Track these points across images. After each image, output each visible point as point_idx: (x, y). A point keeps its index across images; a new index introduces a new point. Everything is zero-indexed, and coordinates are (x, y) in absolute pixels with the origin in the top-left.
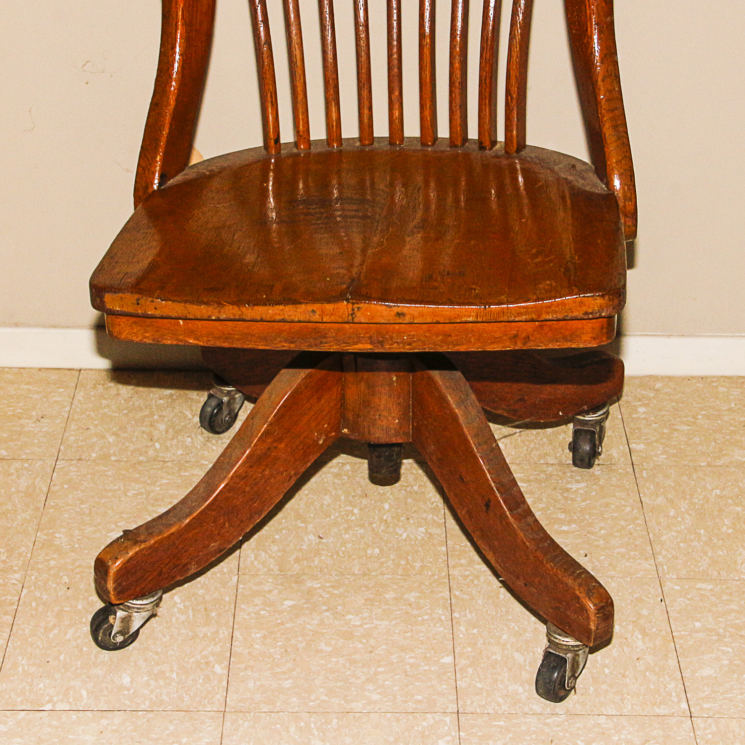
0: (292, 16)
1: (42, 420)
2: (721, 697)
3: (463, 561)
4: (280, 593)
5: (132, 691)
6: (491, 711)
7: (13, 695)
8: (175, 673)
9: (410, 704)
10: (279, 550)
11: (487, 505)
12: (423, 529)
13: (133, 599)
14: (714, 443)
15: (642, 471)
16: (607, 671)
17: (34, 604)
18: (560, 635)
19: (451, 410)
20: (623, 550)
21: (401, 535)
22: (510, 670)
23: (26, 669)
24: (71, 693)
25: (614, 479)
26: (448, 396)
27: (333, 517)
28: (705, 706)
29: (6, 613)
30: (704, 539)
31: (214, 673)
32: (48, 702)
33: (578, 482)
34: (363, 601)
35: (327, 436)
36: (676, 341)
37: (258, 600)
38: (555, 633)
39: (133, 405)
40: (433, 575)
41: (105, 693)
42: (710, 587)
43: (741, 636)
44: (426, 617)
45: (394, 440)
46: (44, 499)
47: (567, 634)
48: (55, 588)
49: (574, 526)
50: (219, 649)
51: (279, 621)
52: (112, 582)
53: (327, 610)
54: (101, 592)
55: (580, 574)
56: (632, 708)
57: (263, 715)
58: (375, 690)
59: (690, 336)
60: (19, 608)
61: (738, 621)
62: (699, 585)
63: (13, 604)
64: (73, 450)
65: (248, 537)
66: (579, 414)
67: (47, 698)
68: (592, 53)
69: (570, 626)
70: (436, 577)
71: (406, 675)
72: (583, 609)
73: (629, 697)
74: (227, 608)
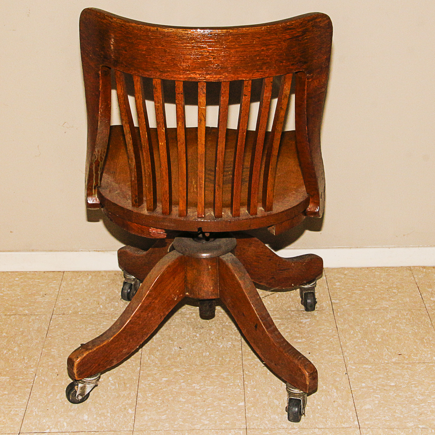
1: (45, 296)
2: (374, 418)
3: (250, 358)
4: (160, 374)
5: (88, 422)
6: (263, 428)
7: (30, 425)
8: (109, 414)
9: (223, 425)
10: (160, 355)
11: (256, 327)
12: (230, 343)
13: (86, 378)
14: (373, 299)
15: (337, 313)
16: (319, 407)
17: (41, 383)
18: (292, 388)
19: (238, 282)
20: (328, 350)
21: (220, 346)
22: (272, 408)
23: (37, 413)
24: (59, 424)
25: (324, 317)
26: (236, 275)
27: (186, 338)
28: (367, 423)
29: (27, 387)
30: (367, 344)
31: (128, 413)
32: (48, 428)
33: (306, 318)
34: (201, 377)
35: (178, 296)
36: (353, 250)
37: (149, 378)
38: (290, 387)
39: (90, 288)
40: (235, 364)
41: (75, 423)
42: (370, 367)
43: (385, 389)
44: (231, 384)
45: (211, 298)
46: (46, 333)
47: (296, 388)
48: (51, 375)
49: (304, 339)
50: (131, 401)
51: (160, 388)
52: (76, 369)
53: (183, 382)
54: (71, 375)
55: (301, 358)
56: (331, 425)
57: (152, 432)
58: (206, 419)
59: (360, 248)
60: (34, 385)
61: (383, 383)
62: (365, 366)
63: (31, 383)
64: (60, 309)
65: (141, 346)
66: (302, 285)
67: (47, 427)
69: (297, 384)
70: (236, 365)
71: (221, 412)
72: (303, 375)
73: (330, 419)
74: (135, 382)
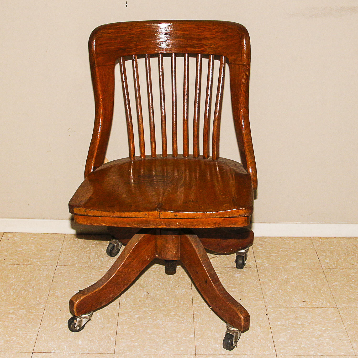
0: (139, 113)
1: (52, 252)
2: (287, 348)
3: (198, 301)
4: (134, 313)
5: (82, 346)
6: (207, 354)
7: (41, 347)
8: (97, 340)
9: (179, 351)
10: (134, 298)
11: (206, 282)
12: (184, 290)
13: (82, 314)
14: (285, 260)
15: (260, 270)
16: (247, 339)
17: (48, 316)
18: (231, 327)
19: (194, 249)
20: (253, 297)
21: (176, 292)
22: (214, 339)
23: (45, 338)
24: (61, 347)
25: (250, 273)
26: (193, 244)
27: (152, 286)
28: (282, 351)
29: (39, 319)
30: (281, 293)
31: (110, 340)
32: (53, 350)
33: (238, 274)
34: (163, 315)
35: (150, 257)
36: (272, 225)
37: (126, 315)
38: (229, 326)
39: (84, 246)
40: (187, 306)
41: (73, 347)
42: (283, 310)
43: (294, 327)
44: (185, 321)
45: (174, 259)
46: (52, 279)
47: (234, 327)
48: (56, 310)
49: (236, 289)
50: (112, 332)
51: (133, 322)
52: (75, 308)
53: (150, 319)
54: (72, 312)
55: (238, 306)
56: (256, 352)
57: (128, 355)
58: (167, 346)
59: (277, 223)
60: (43, 317)
61: (292, 322)
62: (280, 309)
63: (41, 315)
64: (63, 262)
65: (123, 293)
66: (238, 250)
67: (53, 348)
68: (242, 126)
69: (235, 324)
70: (188, 307)
71: (178, 341)
72: (239, 318)
73: (255, 348)
74: (115, 318)
